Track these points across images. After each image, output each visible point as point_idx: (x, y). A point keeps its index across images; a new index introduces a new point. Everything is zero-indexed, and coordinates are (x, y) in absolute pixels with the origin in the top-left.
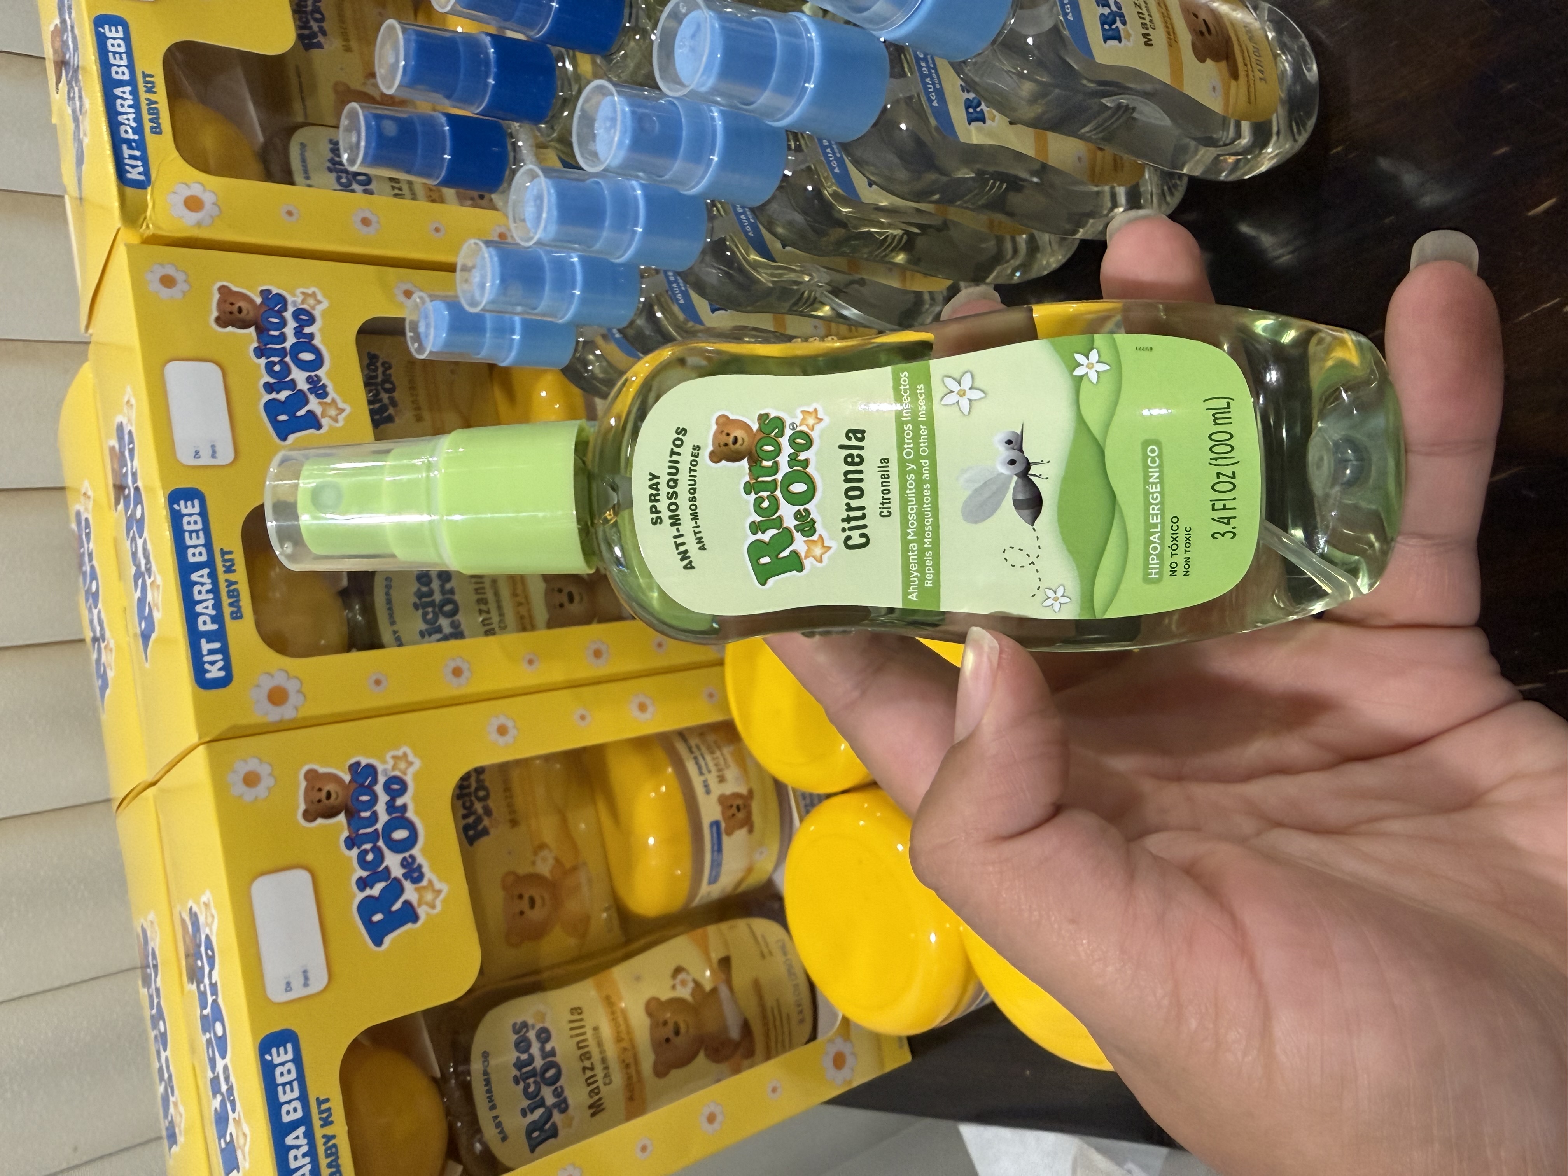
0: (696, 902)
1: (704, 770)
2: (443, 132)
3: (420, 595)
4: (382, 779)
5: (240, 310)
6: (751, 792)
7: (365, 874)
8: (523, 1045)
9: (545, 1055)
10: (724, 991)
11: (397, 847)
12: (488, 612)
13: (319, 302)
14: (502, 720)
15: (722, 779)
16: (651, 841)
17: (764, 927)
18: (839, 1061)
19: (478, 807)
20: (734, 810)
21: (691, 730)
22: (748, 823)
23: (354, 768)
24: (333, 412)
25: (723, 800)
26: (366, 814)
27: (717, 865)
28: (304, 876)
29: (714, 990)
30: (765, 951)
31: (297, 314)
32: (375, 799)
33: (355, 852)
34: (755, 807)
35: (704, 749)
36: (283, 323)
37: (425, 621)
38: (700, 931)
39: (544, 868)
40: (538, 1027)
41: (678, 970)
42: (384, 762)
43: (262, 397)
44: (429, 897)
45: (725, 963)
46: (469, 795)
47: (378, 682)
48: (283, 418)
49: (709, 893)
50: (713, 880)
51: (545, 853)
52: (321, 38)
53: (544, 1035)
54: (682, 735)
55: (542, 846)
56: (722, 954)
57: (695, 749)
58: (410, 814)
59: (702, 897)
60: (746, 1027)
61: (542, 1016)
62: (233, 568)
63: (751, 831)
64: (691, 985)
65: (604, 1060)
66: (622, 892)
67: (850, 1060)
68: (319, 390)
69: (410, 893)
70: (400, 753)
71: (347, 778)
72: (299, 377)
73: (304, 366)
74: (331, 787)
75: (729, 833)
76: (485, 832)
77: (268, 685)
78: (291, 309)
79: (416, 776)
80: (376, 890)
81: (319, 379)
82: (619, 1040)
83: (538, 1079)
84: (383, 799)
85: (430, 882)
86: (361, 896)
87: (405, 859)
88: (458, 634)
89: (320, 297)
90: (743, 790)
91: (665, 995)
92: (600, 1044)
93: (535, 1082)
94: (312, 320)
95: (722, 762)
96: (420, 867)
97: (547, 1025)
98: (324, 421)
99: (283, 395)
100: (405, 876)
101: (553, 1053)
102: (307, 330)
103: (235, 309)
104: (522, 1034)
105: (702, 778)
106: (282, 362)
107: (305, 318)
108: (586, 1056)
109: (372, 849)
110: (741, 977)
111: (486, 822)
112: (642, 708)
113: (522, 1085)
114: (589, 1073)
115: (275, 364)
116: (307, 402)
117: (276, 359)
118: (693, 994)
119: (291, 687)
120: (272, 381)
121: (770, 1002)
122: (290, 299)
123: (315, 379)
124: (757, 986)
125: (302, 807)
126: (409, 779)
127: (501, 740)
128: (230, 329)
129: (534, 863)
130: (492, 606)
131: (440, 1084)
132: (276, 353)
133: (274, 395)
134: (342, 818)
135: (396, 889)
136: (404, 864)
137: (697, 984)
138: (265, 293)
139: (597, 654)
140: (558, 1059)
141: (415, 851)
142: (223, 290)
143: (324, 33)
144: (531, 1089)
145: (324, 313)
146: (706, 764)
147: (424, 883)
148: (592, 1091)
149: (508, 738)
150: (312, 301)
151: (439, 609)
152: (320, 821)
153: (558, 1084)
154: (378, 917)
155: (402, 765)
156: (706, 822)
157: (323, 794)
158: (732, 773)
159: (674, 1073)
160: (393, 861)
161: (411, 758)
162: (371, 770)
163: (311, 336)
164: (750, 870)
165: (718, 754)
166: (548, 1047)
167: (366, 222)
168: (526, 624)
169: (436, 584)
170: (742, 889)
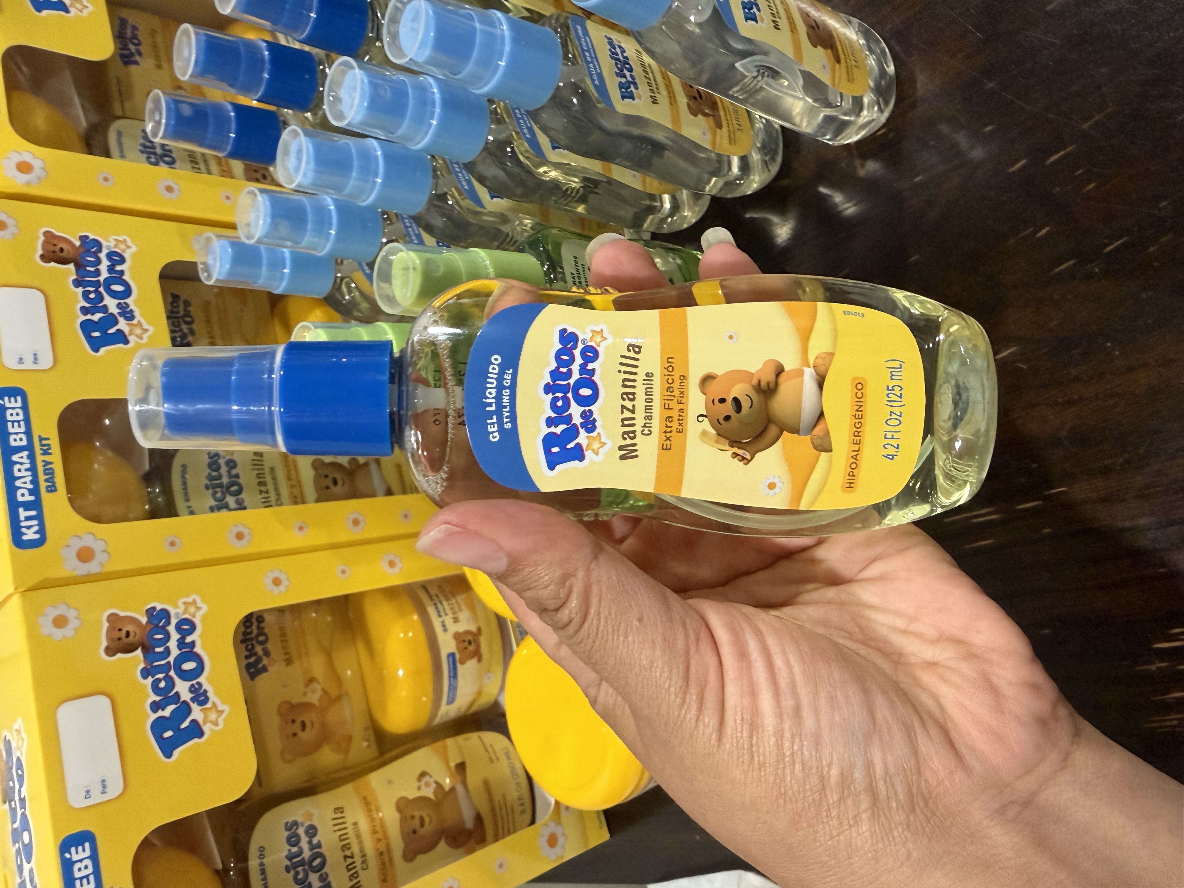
0: (437, 721)
1: (442, 613)
2: (230, 117)
3: (210, 478)
4: (174, 621)
5: (62, 250)
6: (479, 630)
7: (158, 698)
8: (293, 840)
9: (312, 847)
10: (460, 791)
11: (185, 676)
12: (267, 492)
13: (129, 247)
14: (277, 574)
15: (456, 620)
16: (401, 673)
17: (491, 737)
18: (552, 841)
19: (259, 649)
20: (466, 644)
21: (430, 582)
22: (477, 654)
23: (150, 612)
24: (138, 331)
25: (457, 636)
26: (158, 650)
27: (453, 688)
28: (105, 702)
29: (453, 789)
30: (494, 758)
31: (109, 256)
32: (168, 637)
33: (150, 680)
34: (483, 641)
35: (442, 598)
36: (99, 262)
37: (216, 499)
38: (440, 744)
39: (314, 698)
40: (306, 824)
41: (423, 774)
42: (176, 607)
43: (78, 317)
44: (213, 716)
45: (461, 767)
46: (251, 639)
47: (172, 544)
48: (96, 334)
49: (447, 712)
50: (450, 701)
51: (315, 685)
52: (138, 58)
53: (312, 831)
54: (424, 586)
55: (311, 680)
56: (459, 761)
57: (434, 597)
58: (198, 649)
59: (442, 717)
60: (479, 819)
61: (310, 816)
62: (50, 451)
63: (480, 660)
64: (434, 785)
65: (362, 850)
66: (378, 715)
67: (561, 841)
68: (128, 315)
69: (197, 713)
70: (190, 600)
71: (144, 620)
72: (111, 304)
73: (114, 295)
74: (131, 628)
75: (462, 663)
76: (265, 669)
77: (77, 544)
78: (105, 251)
79: (204, 619)
80: (167, 712)
81: (127, 305)
82: (374, 832)
83: (306, 867)
84: (175, 636)
85: (214, 704)
86: (154, 716)
87: (192, 685)
88: (241, 507)
89: (129, 243)
90: (473, 628)
91: (412, 794)
92: (358, 836)
93: (304, 870)
94: (122, 261)
95: (456, 606)
96: (205, 691)
97: (315, 822)
98: (132, 339)
99: (97, 317)
100: (192, 699)
101: (319, 845)
102: (118, 268)
103: (57, 249)
104: (293, 831)
105: (441, 620)
106: (96, 291)
107: (116, 258)
108: (346, 847)
109: (164, 678)
110: (474, 778)
111: (265, 661)
112: (392, 564)
113: (292, 873)
114: (349, 861)
115: (90, 292)
116: (116, 322)
117: (91, 289)
118: (435, 793)
119: (97, 547)
120: (87, 305)
121: (497, 798)
122: (104, 243)
123: (124, 305)
124: (486, 784)
125: (104, 644)
126: (197, 621)
127: (276, 590)
128: (53, 264)
129: (305, 694)
130: (271, 487)
131: (222, 874)
132: (91, 283)
133: (89, 317)
134: (139, 652)
135: (185, 709)
136: (192, 689)
137: (439, 786)
138: (83, 238)
139: (356, 522)
140: (323, 850)
141: (202, 679)
142: (47, 234)
143: (140, 54)
144: (300, 876)
145: (133, 255)
146: (444, 609)
147: (209, 705)
148: (352, 875)
149: (282, 588)
150: (123, 246)
151: (227, 489)
152: (119, 655)
153: (323, 871)
154: (168, 734)
155: (192, 609)
156: (444, 655)
157: (123, 633)
158: (464, 615)
159: (420, 858)
160: (182, 688)
161: (199, 604)
162: (165, 614)
163: (122, 272)
164: (479, 693)
165: (453, 601)
166: (315, 841)
167: (169, 189)
168: (298, 499)
169: (224, 470)
170: (474, 709)
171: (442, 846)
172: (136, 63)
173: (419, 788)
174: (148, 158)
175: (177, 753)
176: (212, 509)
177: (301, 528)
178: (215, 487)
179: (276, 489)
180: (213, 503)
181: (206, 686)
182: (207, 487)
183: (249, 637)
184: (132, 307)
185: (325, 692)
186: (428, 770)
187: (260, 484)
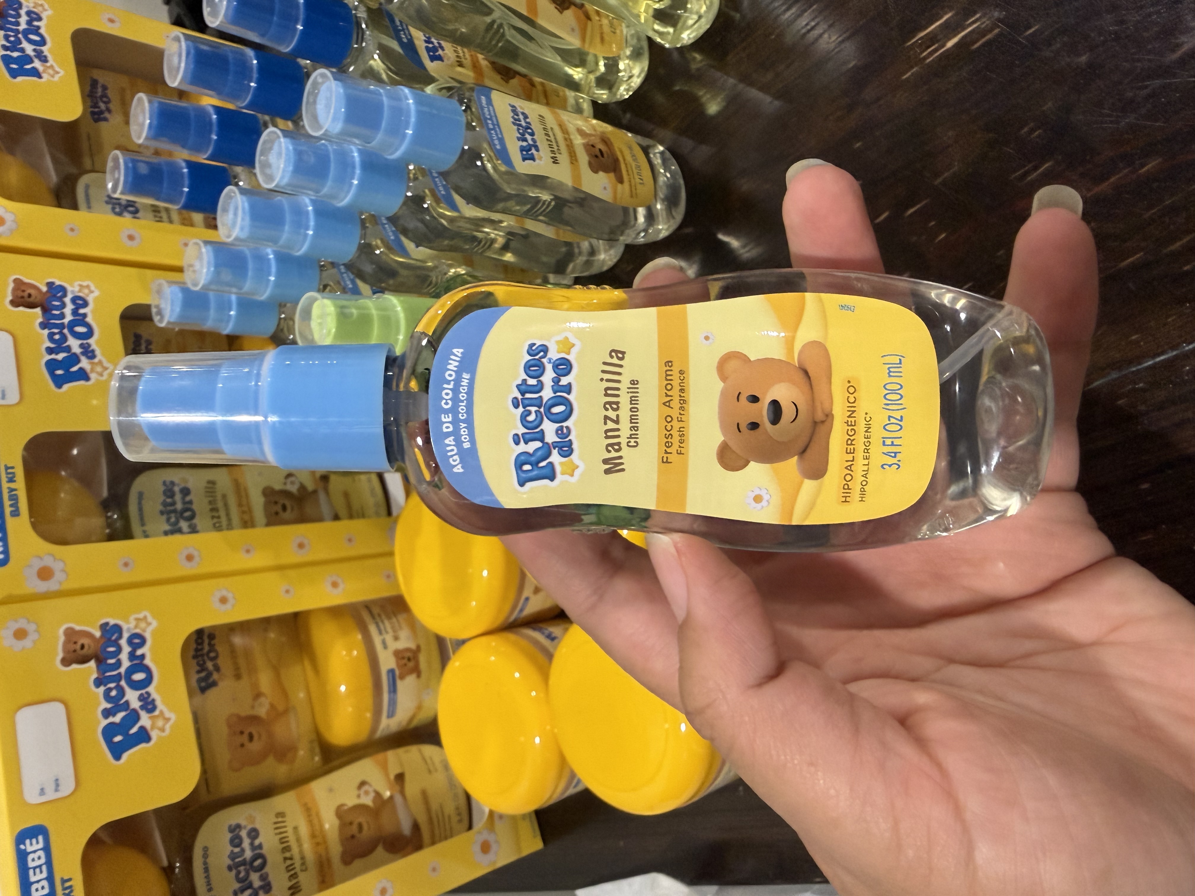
0: (379, 734)
1: (383, 632)
2: (184, 173)
3: (165, 504)
4: (126, 635)
5: (30, 296)
6: (419, 648)
7: (109, 706)
8: (236, 841)
9: (253, 847)
10: (398, 799)
11: (135, 685)
12: (219, 517)
13: (92, 292)
14: (224, 593)
15: (396, 638)
16: (343, 688)
18: (485, 848)
19: (210, 665)
20: (405, 661)
21: (374, 602)
22: (416, 671)
23: (104, 627)
24: (99, 369)
25: (398, 654)
26: (112, 661)
27: (393, 703)
28: (59, 708)
29: (391, 798)
30: (432, 768)
31: (74, 300)
32: (120, 650)
33: (102, 689)
35: (383, 617)
36: (64, 305)
37: (170, 524)
38: (381, 755)
39: (262, 711)
40: (250, 827)
41: (363, 784)
42: (128, 622)
43: (43, 357)
44: (160, 723)
45: (400, 778)
46: (202, 655)
47: (126, 565)
48: (59, 372)
49: (388, 726)
50: (391, 715)
51: (262, 700)
52: (107, 115)
53: (254, 833)
54: (368, 606)
55: (259, 695)
56: (398, 771)
57: (376, 617)
58: (147, 661)
59: (383, 730)
60: (416, 827)
62: (15, 479)
63: (419, 676)
64: (372, 795)
65: (301, 852)
66: (323, 730)
67: (494, 847)
68: (89, 353)
69: (145, 720)
70: (141, 616)
71: (98, 634)
72: (74, 344)
73: (78, 336)
74: (85, 641)
75: (402, 677)
76: (214, 684)
77: (38, 565)
78: (70, 296)
79: (153, 633)
80: (118, 718)
81: (89, 345)
82: (313, 836)
83: (248, 867)
84: (126, 649)
85: (162, 712)
86: (105, 722)
87: (141, 695)
88: (194, 530)
89: (93, 288)
91: (351, 801)
92: (298, 840)
93: (245, 869)
94: (85, 304)
95: (396, 624)
96: (153, 700)
97: (258, 826)
98: (93, 376)
99: (61, 356)
100: (142, 707)
101: (260, 846)
102: (82, 311)
103: (26, 294)
104: (236, 832)
105: (381, 638)
106: (61, 333)
107: (80, 302)
108: (287, 849)
109: (115, 688)
110: (412, 788)
111: (215, 676)
112: (335, 585)
113: (234, 872)
114: (289, 862)
115: (55, 334)
116: (78, 361)
117: (56, 331)
118: (374, 801)
119: (57, 566)
120: (52, 346)
121: (434, 806)
122: (69, 288)
123: (87, 345)
124: (424, 794)
125: (60, 655)
126: (148, 635)
127: (223, 607)
128: (21, 309)
129: (253, 707)
130: (222, 513)
131: (167, 872)
132: (56, 326)
133: (53, 356)
134: (92, 664)
135: (134, 716)
136: (141, 698)
137: (378, 795)
138: (50, 285)
139: (301, 546)
140: (264, 851)
141: (151, 689)
142: (16, 281)
143: (109, 110)
144: (242, 875)
145: (96, 299)
146: (385, 628)
147: (157, 713)
148: (291, 876)
149: (228, 606)
150: (86, 291)
151: (180, 515)
152: (75, 666)
153: (264, 871)
154: (118, 739)
155: (143, 625)
156: (384, 668)
157: (78, 647)
158: (404, 634)
160: (132, 697)
161: (150, 619)
162: (118, 629)
163: (85, 315)
164: (419, 708)
165: (394, 620)
166: (257, 842)
167: (131, 238)
168: (248, 523)
169: (178, 497)
170: (415, 723)
171: (380, 851)
172: (106, 119)
173: (359, 796)
174: (113, 209)
175: (125, 756)
176: (166, 533)
177: (248, 551)
178: (169, 512)
179: (228, 515)
180: (167, 527)
181: (154, 695)
182: (162, 513)
183: (199, 653)
184: (94, 346)
185: (272, 706)
186: (368, 779)
187: (212, 510)
